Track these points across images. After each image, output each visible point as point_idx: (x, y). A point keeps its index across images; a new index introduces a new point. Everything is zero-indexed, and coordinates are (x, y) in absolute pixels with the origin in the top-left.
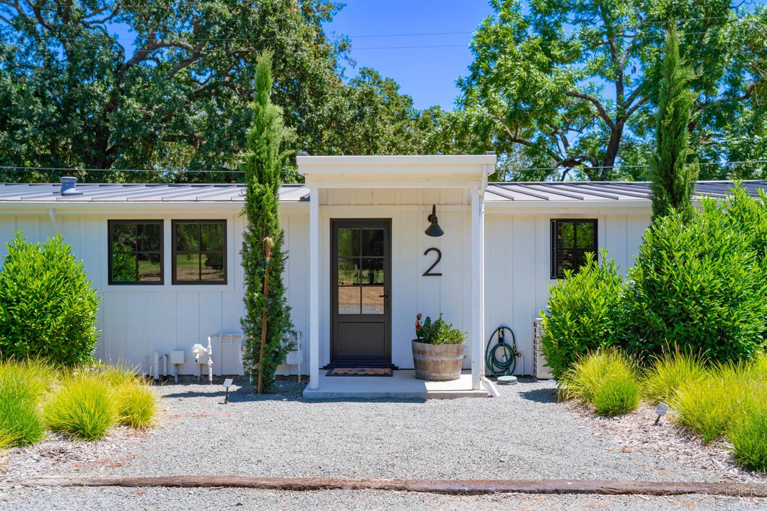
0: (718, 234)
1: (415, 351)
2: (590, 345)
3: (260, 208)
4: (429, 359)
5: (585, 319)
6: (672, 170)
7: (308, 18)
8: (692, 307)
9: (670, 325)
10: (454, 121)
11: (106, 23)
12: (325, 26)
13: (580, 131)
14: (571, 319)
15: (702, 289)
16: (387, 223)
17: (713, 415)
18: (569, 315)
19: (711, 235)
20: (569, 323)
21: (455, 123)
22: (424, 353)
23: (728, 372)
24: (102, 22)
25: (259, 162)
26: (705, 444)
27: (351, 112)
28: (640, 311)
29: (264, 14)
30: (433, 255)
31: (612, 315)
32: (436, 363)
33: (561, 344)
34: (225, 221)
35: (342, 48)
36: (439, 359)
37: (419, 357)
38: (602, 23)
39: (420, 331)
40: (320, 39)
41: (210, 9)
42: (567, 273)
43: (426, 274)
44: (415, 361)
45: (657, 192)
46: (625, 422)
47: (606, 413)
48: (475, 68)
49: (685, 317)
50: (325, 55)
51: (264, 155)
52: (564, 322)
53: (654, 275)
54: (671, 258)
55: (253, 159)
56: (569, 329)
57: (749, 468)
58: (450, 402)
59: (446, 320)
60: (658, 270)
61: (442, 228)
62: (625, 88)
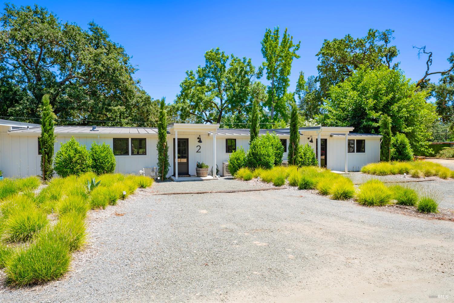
0: (266, 143)
1: (197, 170)
2: (240, 167)
3: (163, 136)
4: (201, 172)
5: (239, 161)
6: (255, 129)
7: (127, 72)
8: (262, 158)
9: (257, 162)
10: (174, 107)
11: (49, 67)
12: (132, 75)
13: (209, 111)
14: (236, 161)
15: (263, 154)
16: (187, 139)
17: (269, 178)
18: (235, 160)
19: (265, 143)
20: (235, 162)
21: (174, 108)
22: (200, 171)
23: (269, 170)
24: (48, 67)
25: (162, 124)
26: (268, 183)
27: (143, 103)
28: (251, 159)
29: (114, 70)
30: (199, 147)
31: (244, 160)
32: (203, 173)
33: (234, 167)
34: (146, 139)
35: (138, 83)
36: (204, 172)
37: (198, 172)
38: (217, 82)
39: (198, 166)
40: (131, 79)
41: (96, 68)
42: (233, 151)
43: (197, 152)
44: (197, 173)
45: (251, 133)
46: (251, 181)
47: (246, 180)
48: (182, 92)
49: (260, 160)
50: (133, 84)
51: (163, 123)
52: (234, 162)
53: (254, 151)
54: (257, 148)
55: (161, 124)
56: (235, 163)
57: (276, 186)
58: (209, 181)
59: (204, 163)
60: (255, 150)
61: (202, 141)
62: (223, 100)
